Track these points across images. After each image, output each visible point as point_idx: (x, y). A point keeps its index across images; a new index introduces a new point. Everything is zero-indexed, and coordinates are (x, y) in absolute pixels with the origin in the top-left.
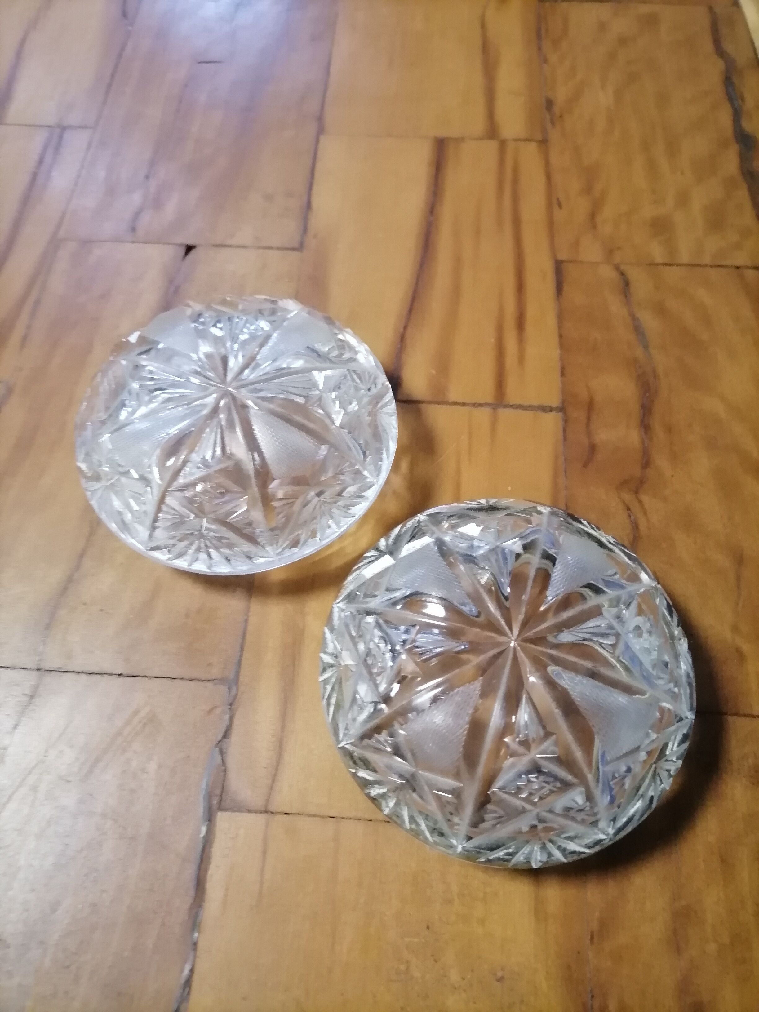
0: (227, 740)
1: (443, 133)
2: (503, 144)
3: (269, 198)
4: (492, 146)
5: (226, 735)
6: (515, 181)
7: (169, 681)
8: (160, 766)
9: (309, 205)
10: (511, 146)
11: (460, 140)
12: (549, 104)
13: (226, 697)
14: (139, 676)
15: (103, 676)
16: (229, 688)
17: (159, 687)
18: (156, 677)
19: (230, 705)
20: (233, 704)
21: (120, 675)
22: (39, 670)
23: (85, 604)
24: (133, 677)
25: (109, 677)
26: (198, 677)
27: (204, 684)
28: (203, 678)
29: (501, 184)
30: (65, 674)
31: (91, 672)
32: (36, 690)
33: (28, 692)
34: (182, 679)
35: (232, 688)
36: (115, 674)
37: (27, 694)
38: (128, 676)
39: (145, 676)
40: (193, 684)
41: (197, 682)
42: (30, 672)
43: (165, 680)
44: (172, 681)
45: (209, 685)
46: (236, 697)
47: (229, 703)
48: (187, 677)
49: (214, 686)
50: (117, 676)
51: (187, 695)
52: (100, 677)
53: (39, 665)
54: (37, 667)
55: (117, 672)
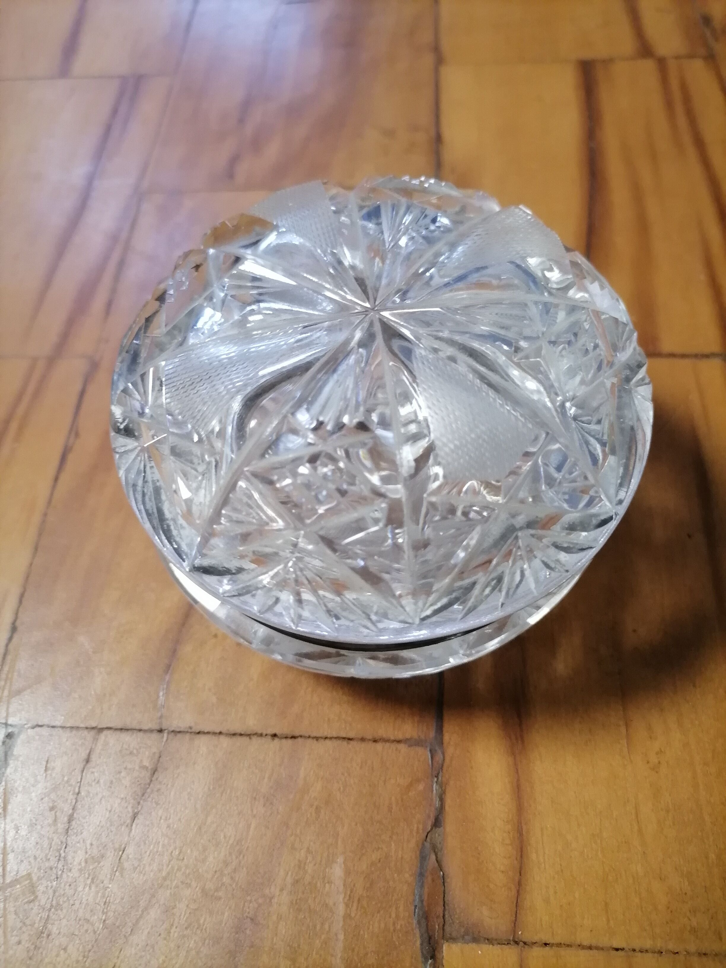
0: (439, 830)
1: (587, 55)
2: (661, 62)
3: (390, 133)
4: (649, 65)
5: (437, 823)
6: (687, 99)
7: (345, 743)
8: (348, 872)
9: (438, 139)
10: (672, 65)
11: (608, 62)
12: (707, 20)
13: (429, 765)
14: (301, 736)
15: (250, 738)
16: (431, 751)
17: (331, 752)
18: (326, 738)
19: (436, 777)
20: (440, 774)
21: (275, 735)
22: (161, 731)
23: (216, 636)
24: (293, 739)
25: (259, 738)
26: (384, 736)
27: (394, 746)
28: (392, 738)
29: (669, 104)
30: (198, 736)
31: (233, 732)
32: (158, 761)
33: (147, 765)
34: (363, 740)
35: (436, 751)
36: (266, 735)
37: (147, 768)
38: (286, 738)
39: (309, 737)
40: (379, 746)
41: (384, 743)
42: (149, 735)
43: (339, 742)
44: (348, 743)
45: (402, 747)
46: (442, 765)
47: (435, 773)
48: (370, 737)
49: (409, 748)
50: (270, 737)
51: (373, 762)
52: (246, 739)
53: (161, 723)
54: (158, 728)
55: (271, 731)
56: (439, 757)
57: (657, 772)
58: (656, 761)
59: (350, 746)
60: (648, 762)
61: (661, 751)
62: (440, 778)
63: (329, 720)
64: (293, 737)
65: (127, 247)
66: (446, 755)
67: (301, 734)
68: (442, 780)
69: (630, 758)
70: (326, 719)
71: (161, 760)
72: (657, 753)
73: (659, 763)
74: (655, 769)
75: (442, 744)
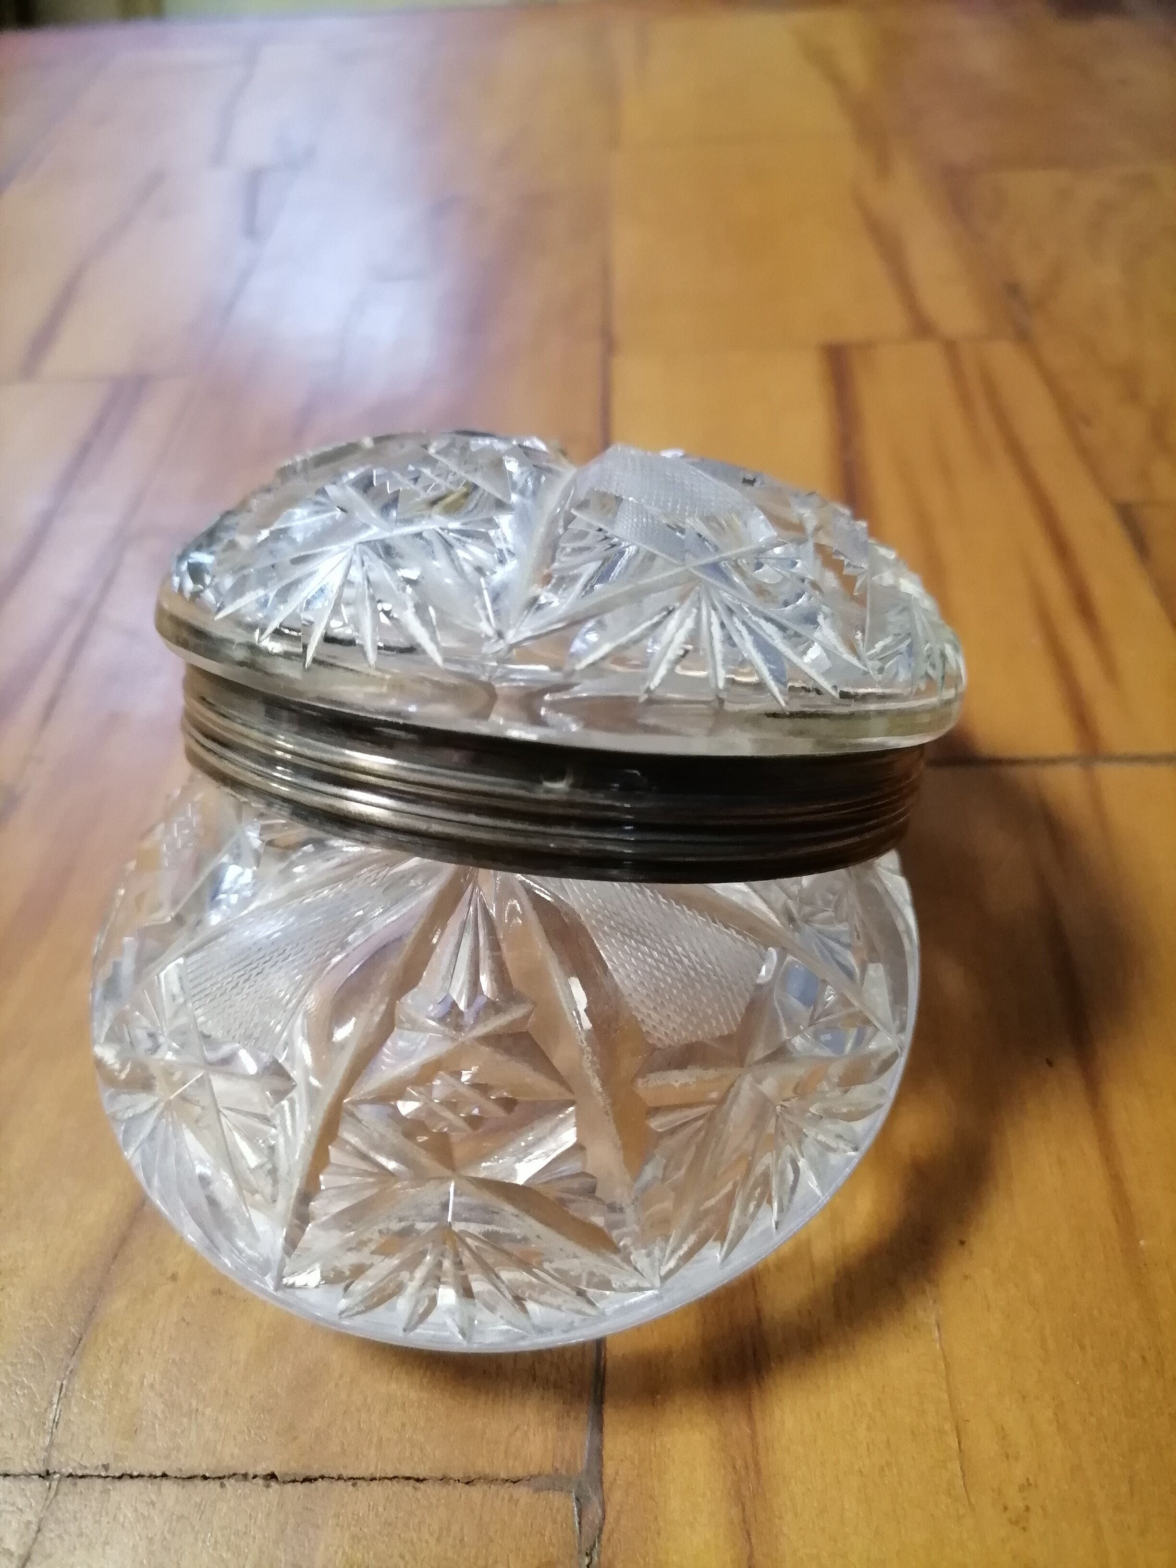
1: (836, 336)
2: (950, 348)
4: (930, 349)
7: (408, 1488)
10: (966, 349)
13: (574, 1532)
14: (322, 1477)
15: (222, 1485)
16: (577, 1499)
17: (381, 1509)
18: (373, 1479)
19: (587, 1554)
20: (595, 1550)
21: (272, 1476)
22: (46, 1475)
23: (174, 1277)
24: (307, 1484)
25: (242, 1484)
26: (487, 1471)
27: (506, 1491)
28: (503, 1475)
29: (965, 400)
30: (118, 1483)
31: (189, 1475)
32: (35, 1540)
33: (13, 1547)
34: (444, 1480)
35: (589, 1498)
36: (255, 1477)
37: (12, 1554)
38: (294, 1481)
39: (340, 1478)
40: (476, 1493)
41: (485, 1487)
42: (22, 1483)
43: (396, 1486)
44: (415, 1488)
45: (522, 1493)
46: (601, 1530)
47: (586, 1546)
48: (459, 1475)
49: (536, 1496)
50: (261, 1482)
51: (462, 1529)
52: (214, 1485)
53: (47, 1460)
54: (41, 1469)
55: (262, 1468)
56: (593, 1512)
57: (1024, 1529)
58: (1021, 1505)
59: (419, 1495)
60: (1006, 1508)
61: (1030, 1485)
62: (596, 1559)
63: (380, 1439)
64: (307, 1480)
65: (93, 616)
66: (608, 1509)
67: (324, 1472)
68: (599, 1561)
69: (969, 1499)
70: (375, 1440)
71: (40, 1537)
72: (1022, 1489)
73: (1027, 1509)
74: (1020, 1522)
75: (601, 1482)
